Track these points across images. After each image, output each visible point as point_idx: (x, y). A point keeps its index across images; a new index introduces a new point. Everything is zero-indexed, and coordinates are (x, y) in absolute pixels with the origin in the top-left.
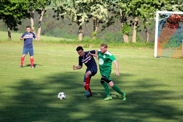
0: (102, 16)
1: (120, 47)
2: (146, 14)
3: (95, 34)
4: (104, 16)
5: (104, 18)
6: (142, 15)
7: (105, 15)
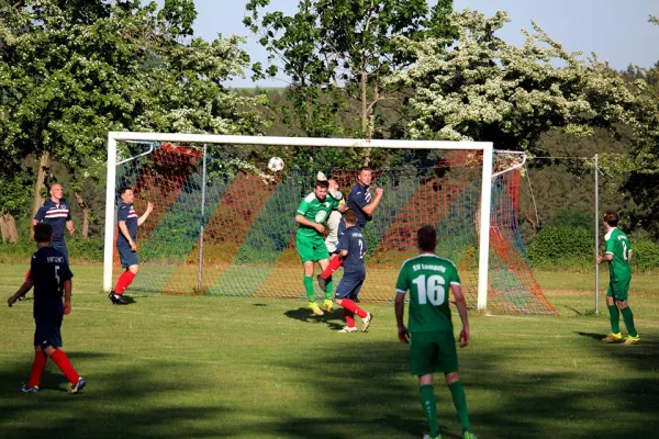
2: (80, 140)
6: (69, 146)
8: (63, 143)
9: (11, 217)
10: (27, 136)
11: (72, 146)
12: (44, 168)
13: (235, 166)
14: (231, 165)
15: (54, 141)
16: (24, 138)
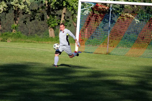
0: (24, 6)
1: (44, 42)
2: (75, 5)
3: (16, 27)
4: (26, 6)
5: (27, 9)
6: (71, 7)
7: (28, 5)
8: (70, 6)
9: (53, 29)
10: (59, 3)
11: (72, 7)
12: (64, 13)
13: (127, 16)
14: (126, 15)
15: (67, 5)
16: (58, 4)
